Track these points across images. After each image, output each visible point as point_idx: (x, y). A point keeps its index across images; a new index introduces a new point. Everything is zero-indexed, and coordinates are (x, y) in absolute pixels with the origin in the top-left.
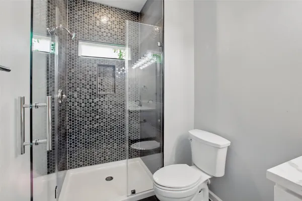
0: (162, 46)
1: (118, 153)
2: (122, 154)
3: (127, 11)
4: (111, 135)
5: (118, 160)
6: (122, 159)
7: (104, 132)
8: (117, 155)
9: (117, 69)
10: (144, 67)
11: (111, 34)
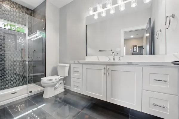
0: (45, 29)
1: (18, 82)
2: (21, 83)
3: (24, 7)
4: (14, 73)
5: (18, 86)
6: (21, 85)
7: (9, 71)
8: (18, 83)
9: (18, 37)
10: (34, 39)
11: (14, 17)
